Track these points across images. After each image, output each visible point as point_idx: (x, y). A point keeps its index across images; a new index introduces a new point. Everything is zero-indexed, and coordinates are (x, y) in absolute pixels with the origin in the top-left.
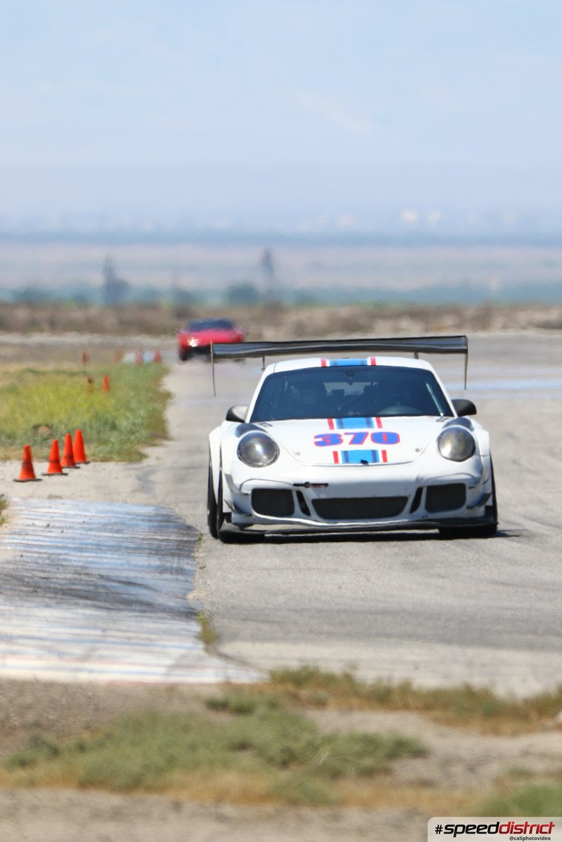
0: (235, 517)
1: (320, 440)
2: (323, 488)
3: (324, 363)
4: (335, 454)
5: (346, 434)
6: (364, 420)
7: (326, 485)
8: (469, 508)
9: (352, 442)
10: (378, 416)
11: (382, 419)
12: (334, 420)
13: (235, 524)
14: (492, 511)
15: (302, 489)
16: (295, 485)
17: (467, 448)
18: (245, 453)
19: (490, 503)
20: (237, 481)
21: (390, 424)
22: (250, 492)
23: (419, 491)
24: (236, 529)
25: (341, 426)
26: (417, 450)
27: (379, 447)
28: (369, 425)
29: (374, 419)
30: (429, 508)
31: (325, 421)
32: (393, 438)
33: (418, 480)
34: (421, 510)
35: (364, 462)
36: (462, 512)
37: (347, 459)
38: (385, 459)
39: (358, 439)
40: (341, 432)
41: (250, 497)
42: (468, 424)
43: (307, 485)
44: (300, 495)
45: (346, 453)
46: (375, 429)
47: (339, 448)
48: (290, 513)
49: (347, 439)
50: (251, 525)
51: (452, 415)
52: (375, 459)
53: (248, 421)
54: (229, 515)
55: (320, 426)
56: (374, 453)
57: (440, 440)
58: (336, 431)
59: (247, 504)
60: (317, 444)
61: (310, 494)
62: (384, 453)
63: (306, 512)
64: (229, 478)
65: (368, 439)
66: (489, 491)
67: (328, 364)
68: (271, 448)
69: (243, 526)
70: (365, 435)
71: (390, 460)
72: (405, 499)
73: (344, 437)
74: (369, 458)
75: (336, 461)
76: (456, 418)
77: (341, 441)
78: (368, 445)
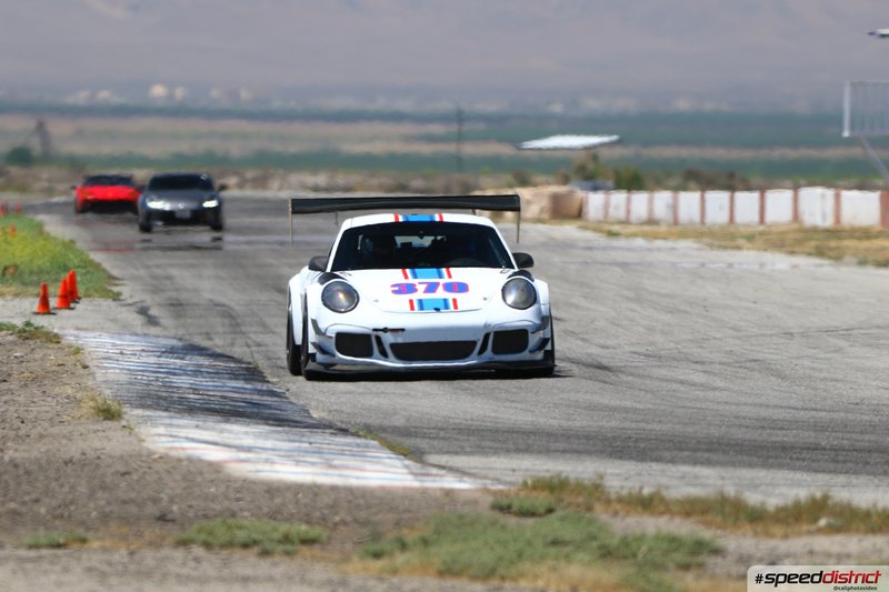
0: (320, 357)
1: (396, 288)
2: (400, 333)
3: (397, 218)
4: (411, 302)
5: (421, 283)
6: (435, 270)
7: (403, 330)
8: (531, 352)
9: (427, 291)
10: (448, 267)
11: (452, 270)
12: (408, 271)
13: (320, 364)
14: (550, 355)
15: (380, 333)
16: (375, 330)
17: (529, 298)
18: (328, 300)
19: (548, 347)
20: (322, 326)
21: (459, 274)
22: (334, 335)
23: (487, 337)
24: (321, 369)
25: (415, 276)
26: (485, 299)
27: (450, 296)
28: (441, 276)
29: (444, 270)
30: (495, 351)
31: (399, 271)
32: (462, 288)
33: (486, 326)
34: (488, 353)
35: (437, 310)
36: (525, 355)
37: (421, 307)
38: (456, 307)
39: (432, 288)
40: (415, 281)
41: (334, 340)
42: (528, 275)
43: (385, 330)
44: (378, 338)
45: (420, 302)
46: (446, 280)
47: (415, 297)
48: (370, 355)
49: (421, 288)
50: (335, 365)
51: (513, 268)
52: (447, 307)
53: (328, 270)
54: (314, 355)
55: (395, 275)
56: (445, 301)
57: (504, 290)
58: (411, 280)
59: (332, 346)
60: (394, 292)
61: (388, 339)
62: (455, 301)
63: (384, 354)
64: (314, 322)
65: (440, 288)
66: (549, 336)
67: (401, 219)
68: (353, 296)
69: (327, 366)
70: (438, 284)
71: (460, 307)
72: (474, 343)
73: (418, 287)
74: (441, 306)
75: (412, 308)
76: (517, 269)
77: (416, 290)
78: (441, 294)
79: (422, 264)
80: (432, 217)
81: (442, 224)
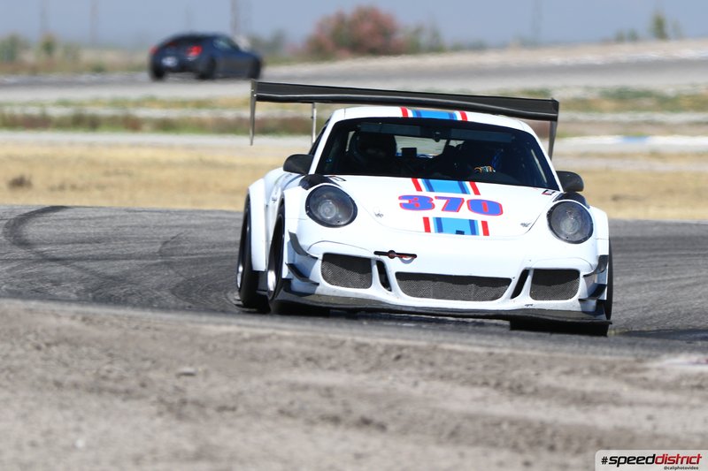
0: (297, 284)
1: (407, 201)
2: (410, 259)
3: (405, 112)
4: (426, 220)
5: (436, 198)
7: (414, 256)
8: (581, 300)
9: (445, 209)
10: (472, 181)
11: (478, 184)
12: (420, 181)
13: (297, 293)
14: (606, 306)
15: (385, 259)
16: (376, 253)
17: (583, 229)
18: (311, 208)
19: (605, 297)
20: (304, 242)
21: (489, 191)
22: (320, 256)
23: (525, 274)
25: (431, 189)
26: (524, 225)
27: (479, 218)
28: (464, 191)
29: (467, 184)
30: (535, 295)
31: (409, 180)
32: (495, 208)
33: (525, 261)
34: (524, 298)
35: (461, 233)
36: (573, 304)
37: (440, 228)
38: (486, 232)
39: (453, 205)
40: (432, 195)
41: (320, 262)
42: (582, 200)
43: (391, 254)
44: (380, 265)
45: (439, 221)
46: (471, 196)
47: (432, 214)
48: (367, 285)
49: (440, 204)
51: (558, 189)
52: (474, 232)
53: (312, 171)
54: (289, 281)
55: (405, 185)
56: (472, 223)
58: (425, 193)
59: (316, 271)
60: (403, 206)
61: (394, 266)
62: (485, 224)
63: (386, 283)
64: (294, 238)
65: (465, 206)
66: (606, 282)
67: (411, 114)
68: (348, 209)
70: (462, 200)
71: (492, 233)
72: (507, 281)
73: (435, 201)
74: (467, 229)
75: (428, 229)
76: (562, 191)
77: (432, 206)
78: (465, 213)
79: (436, 174)
80: (452, 115)
81: (466, 125)
